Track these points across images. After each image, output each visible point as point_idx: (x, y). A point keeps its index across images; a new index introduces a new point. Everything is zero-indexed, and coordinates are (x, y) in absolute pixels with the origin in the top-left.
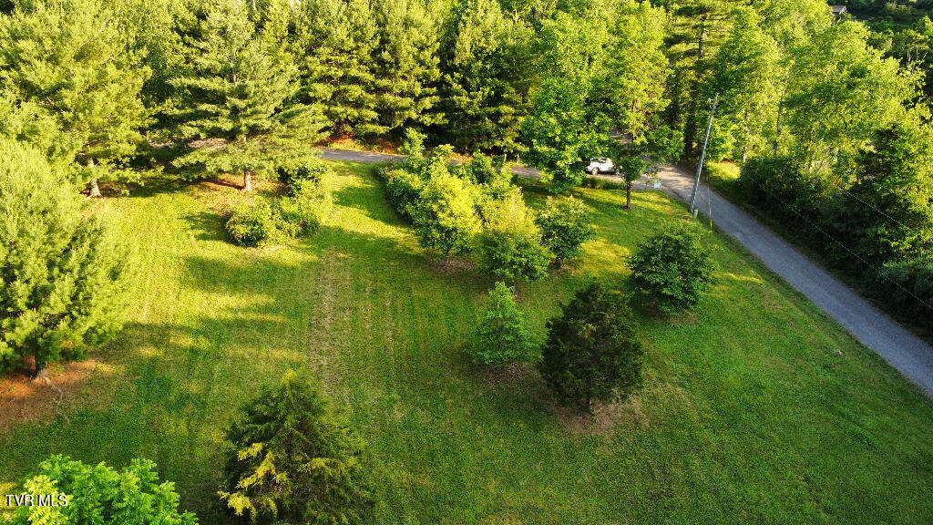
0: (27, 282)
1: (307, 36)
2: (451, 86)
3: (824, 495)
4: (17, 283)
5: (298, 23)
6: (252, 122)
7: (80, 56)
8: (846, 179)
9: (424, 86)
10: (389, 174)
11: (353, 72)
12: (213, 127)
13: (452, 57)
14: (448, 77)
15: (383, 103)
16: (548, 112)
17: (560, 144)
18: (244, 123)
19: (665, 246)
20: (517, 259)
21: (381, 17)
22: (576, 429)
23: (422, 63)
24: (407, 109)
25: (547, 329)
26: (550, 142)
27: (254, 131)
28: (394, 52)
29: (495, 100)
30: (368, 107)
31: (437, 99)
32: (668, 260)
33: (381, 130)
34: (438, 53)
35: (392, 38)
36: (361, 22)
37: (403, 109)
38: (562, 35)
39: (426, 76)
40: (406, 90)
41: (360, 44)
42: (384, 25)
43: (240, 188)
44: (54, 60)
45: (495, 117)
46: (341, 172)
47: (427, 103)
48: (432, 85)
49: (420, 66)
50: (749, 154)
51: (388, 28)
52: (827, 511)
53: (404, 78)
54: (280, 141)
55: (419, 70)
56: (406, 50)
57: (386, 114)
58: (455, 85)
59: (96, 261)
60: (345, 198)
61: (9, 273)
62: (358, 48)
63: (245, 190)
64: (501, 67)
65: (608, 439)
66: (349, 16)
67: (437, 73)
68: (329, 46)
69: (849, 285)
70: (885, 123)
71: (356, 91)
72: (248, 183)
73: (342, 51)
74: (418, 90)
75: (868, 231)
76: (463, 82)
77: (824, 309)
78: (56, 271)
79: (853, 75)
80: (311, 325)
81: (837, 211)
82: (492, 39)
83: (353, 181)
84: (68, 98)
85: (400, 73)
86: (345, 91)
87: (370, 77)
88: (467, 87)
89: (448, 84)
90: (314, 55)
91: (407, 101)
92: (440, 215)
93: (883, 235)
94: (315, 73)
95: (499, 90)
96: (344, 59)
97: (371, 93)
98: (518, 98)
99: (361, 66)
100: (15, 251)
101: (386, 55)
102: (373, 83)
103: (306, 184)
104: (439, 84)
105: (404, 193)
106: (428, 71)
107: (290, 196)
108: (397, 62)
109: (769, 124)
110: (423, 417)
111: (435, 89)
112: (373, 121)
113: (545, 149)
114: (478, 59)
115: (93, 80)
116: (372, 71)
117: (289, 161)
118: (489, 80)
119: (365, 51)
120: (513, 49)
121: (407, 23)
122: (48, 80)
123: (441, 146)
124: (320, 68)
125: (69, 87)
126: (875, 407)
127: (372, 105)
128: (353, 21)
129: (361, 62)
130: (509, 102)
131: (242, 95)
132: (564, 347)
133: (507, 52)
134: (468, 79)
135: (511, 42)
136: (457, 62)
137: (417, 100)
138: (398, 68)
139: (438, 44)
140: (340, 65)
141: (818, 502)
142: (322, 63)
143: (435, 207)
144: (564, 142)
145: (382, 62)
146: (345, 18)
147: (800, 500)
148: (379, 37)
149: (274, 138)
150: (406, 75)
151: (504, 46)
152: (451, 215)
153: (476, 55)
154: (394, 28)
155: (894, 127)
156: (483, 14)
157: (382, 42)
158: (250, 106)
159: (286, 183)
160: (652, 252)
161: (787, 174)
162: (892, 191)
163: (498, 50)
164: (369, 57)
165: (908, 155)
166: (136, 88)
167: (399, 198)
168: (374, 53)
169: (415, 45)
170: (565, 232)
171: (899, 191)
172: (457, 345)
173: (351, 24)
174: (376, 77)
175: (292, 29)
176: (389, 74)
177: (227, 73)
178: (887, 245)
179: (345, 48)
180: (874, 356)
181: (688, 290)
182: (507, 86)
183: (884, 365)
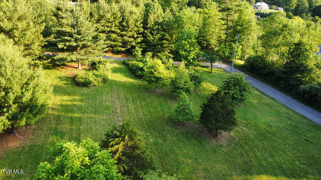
0: (14, 93)
1: (96, 16)
2: (147, 34)
3: (301, 159)
4: (11, 94)
5: (93, 12)
6: (83, 43)
7: (19, 19)
8: (284, 60)
9: (137, 34)
10: (130, 63)
11: (113, 29)
12: (69, 45)
13: (147, 24)
14: (146, 31)
15: (124, 40)
16: (184, 40)
17: (189, 51)
18: (80, 44)
19: (234, 81)
20: (184, 87)
21: (122, 11)
22: (214, 142)
23: (137, 26)
24: (132, 42)
25: (201, 108)
26: (185, 51)
27: (84, 46)
28: (127, 23)
29: (161, 39)
30: (118, 42)
31: (142, 38)
32: (235, 85)
33: (123, 49)
34: (142, 23)
35: (126, 18)
36: (115, 12)
37: (131, 42)
38: (185, 17)
39: (138, 31)
40: (131, 35)
41: (115, 20)
42: (123, 13)
43: (77, 68)
44: (10, 19)
45: (162, 45)
46: (111, 63)
47: (139, 40)
48: (140, 34)
49: (136, 27)
50: (247, 56)
51: (125, 14)
52: (303, 164)
53: (131, 31)
54: (92, 51)
55: (136, 29)
56: (131, 22)
57: (125, 43)
58: (148, 34)
59: (39, 86)
60: (115, 71)
61: (6, 90)
62: (114, 21)
63: (79, 69)
64: (164, 27)
65: (225, 145)
66: (111, 10)
67: (142, 30)
68: (104, 20)
69: (287, 95)
70: (296, 41)
71: (114, 36)
72: (80, 66)
73: (109, 22)
74: (136, 36)
75: (294, 76)
76: (151, 33)
77: (281, 102)
78: (24, 90)
79: (283, 27)
80: (113, 112)
81: (282, 71)
82: (160, 18)
83: (116, 65)
84: (16, 33)
85: (129, 29)
86: (110, 36)
87: (119, 31)
88: (152, 34)
89: (146, 34)
90: (99, 23)
91: (132, 39)
92: (155, 73)
93: (299, 77)
94: (100, 30)
95: (163, 35)
96: (110, 24)
97: (119, 36)
98: (170, 38)
99: (116, 27)
100: (9, 82)
101: (124, 23)
102: (119, 33)
103: (101, 66)
104: (143, 33)
105: (137, 68)
106: (139, 29)
107: (96, 70)
108: (128, 26)
109: (254, 45)
110: (160, 141)
111: (141, 35)
112: (120, 46)
113: (184, 53)
114: (156, 25)
115: (25, 28)
116: (120, 29)
117: (96, 58)
118: (160, 32)
119: (117, 22)
120: (167, 22)
121: (131, 13)
122: (8, 27)
123: (147, 53)
124: (101, 28)
125: (17, 29)
126: (309, 131)
127: (120, 41)
128: (112, 11)
129: (115, 26)
130: (167, 40)
131: (79, 34)
132: (211, 112)
133: (166, 22)
134: (153, 32)
135: (167, 19)
136: (149, 26)
137: (135, 39)
138: (129, 28)
139: (142, 20)
140: (108, 27)
141: (300, 161)
142: (102, 26)
143: (153, 70)
144: (190, 51)
145: (123, 26)
146: (110, 11)
147: (293, 161)
148: (122, 17)
149: (90, 49)
150: (132, 30)
151: (164, 20)
152: (158, 73)
153: (155, 23)
154: (127, 14)
155: (300, 42)
156: (157, 10)
157: (123, 19)
158: (82, 37)
159: (93, 66)
160: (230, 82)
161: (262, 61)
162: (301, 62)
163: (162, 22)
164: (118, 24)
165: (306, 50)
166: (41, 30)
167: (136, 70)
168: (120, 23)
169: (134, 20)
170: (197, 78)
171: (304, 62)
172: (166, 116)
173: (112, 13)
174: (121, 31)
175: (91, 14)
176: (125, 30)
177: (73, 26)
178: (301, 80)
179: (110, 21)
180: (302, 115)
181: (242, 96)
182: (166, 34)
183: (306, 118)
